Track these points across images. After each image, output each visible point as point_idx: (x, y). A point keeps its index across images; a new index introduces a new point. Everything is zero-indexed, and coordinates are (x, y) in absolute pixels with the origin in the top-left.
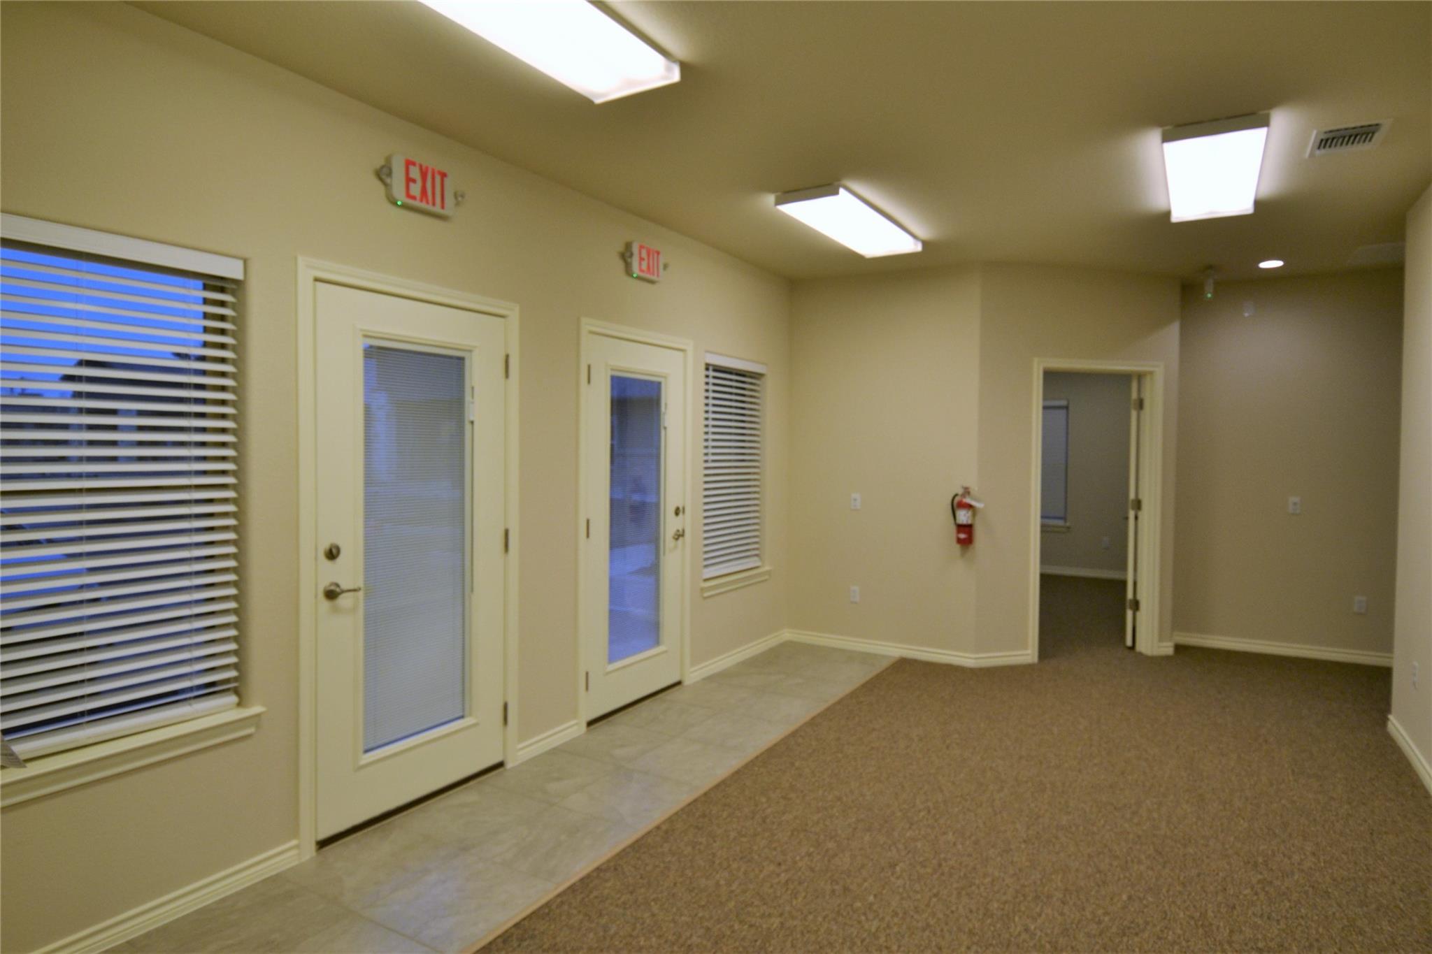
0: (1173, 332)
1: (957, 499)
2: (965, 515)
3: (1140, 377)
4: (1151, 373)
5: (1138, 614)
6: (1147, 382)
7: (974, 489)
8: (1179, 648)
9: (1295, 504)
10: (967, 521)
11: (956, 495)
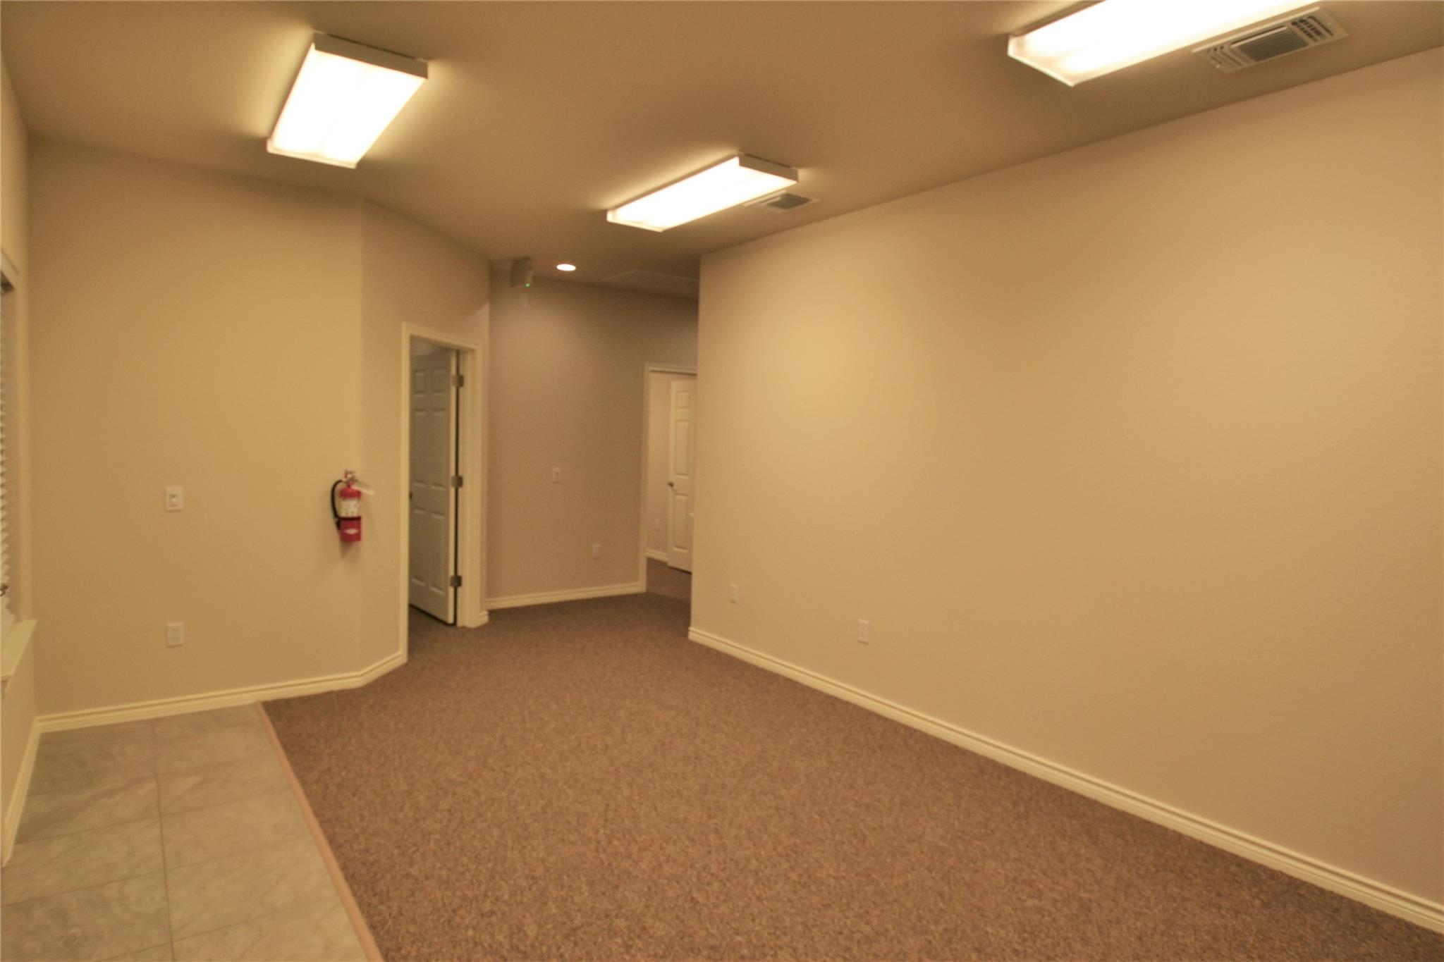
0: (485, 310)
1: (340, 486)
2: (355, 506)
3: (459, 353)
4: (473, 351)
5: (459, 590)
6: (468, 361)
7: (358, 475)
8: (493, 613)
9: (557, 473)
10: (358, 512)
11: (340, 481)
